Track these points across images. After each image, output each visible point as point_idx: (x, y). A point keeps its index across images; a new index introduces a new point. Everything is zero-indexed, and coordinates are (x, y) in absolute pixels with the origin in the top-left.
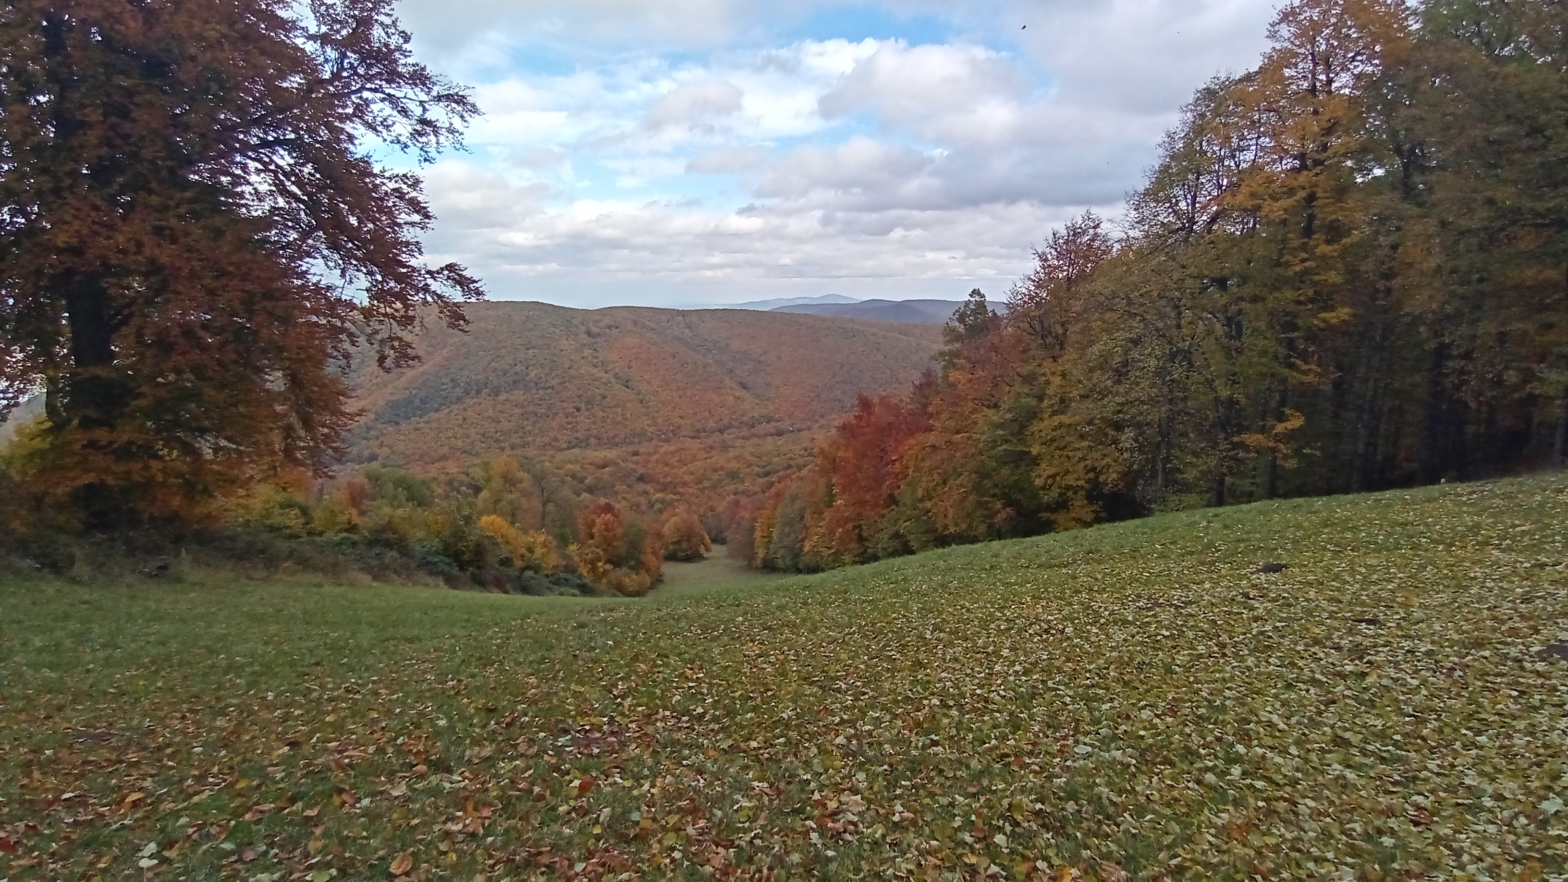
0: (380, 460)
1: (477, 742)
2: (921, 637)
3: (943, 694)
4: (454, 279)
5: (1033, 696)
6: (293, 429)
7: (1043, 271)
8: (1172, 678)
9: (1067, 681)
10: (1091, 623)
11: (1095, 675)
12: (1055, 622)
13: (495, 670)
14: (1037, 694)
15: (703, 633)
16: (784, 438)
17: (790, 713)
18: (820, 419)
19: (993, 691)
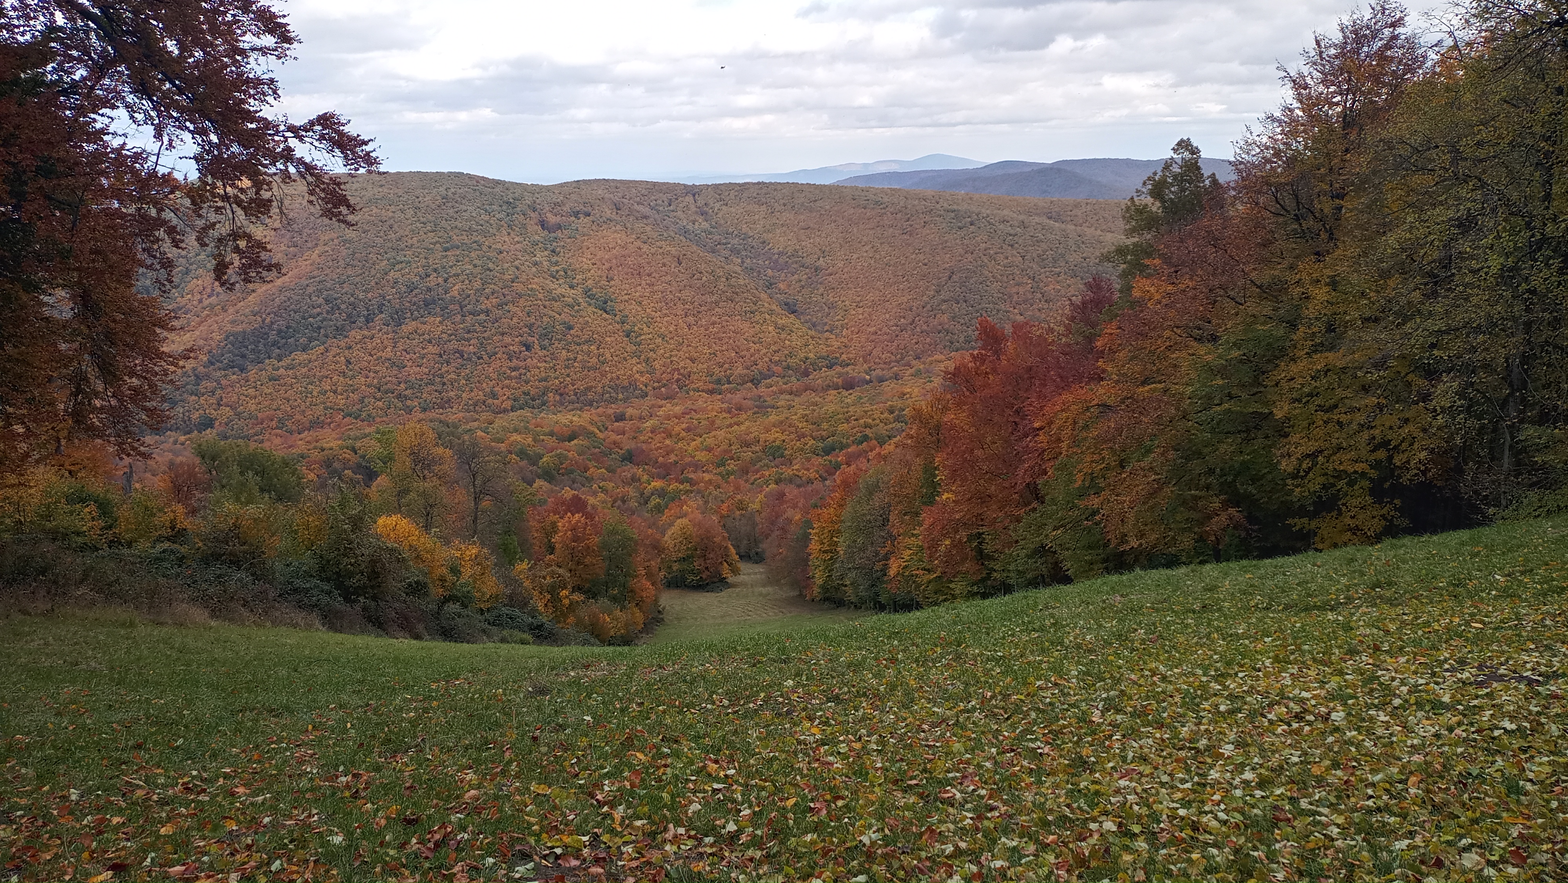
0: (218, 428)
1: (393, 870)
2: (1084, 719)
3: (1123, 815)
4: (331, 139)
5: (1275, 823)
6: (86, 380)
7: (1299, 105)
8: (1518, 801)
9: (1334, 800)
10: (1376, 706)
11: (1382, 792)
12: (1313, 702)
13: (412, 759)
14: (1281, 821)
15: (731, 705)
16: (856, 393)
17: (873, 836)
18: (914, 362)
19: (1206, 813)
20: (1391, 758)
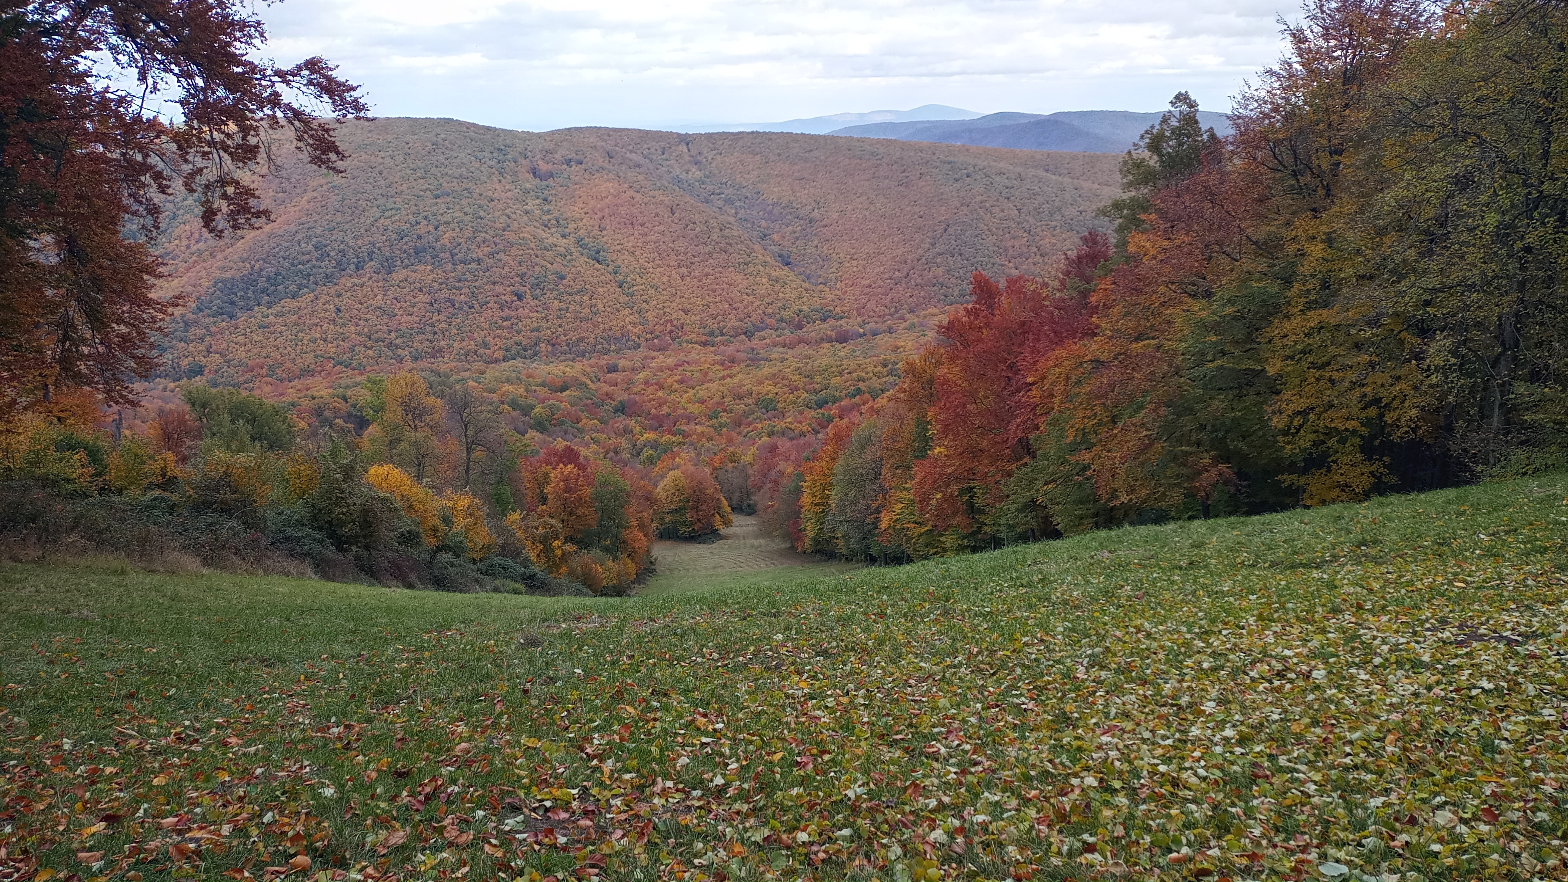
0: (208, 376)
1: (383, 822)
2: (1069, 675)
3: (1104, 771)
4: (319, 85)
5: (1254, 779)
6: (74, 327)
7: (1299, 59)
8: (1493, 760)
9: (1312, 758)
10: (1357, 665)
11: (1359, 750)
12: (1295, 660)
13: (403, 711)
14: (1260, 777)
15: (721, 658)
16: (849, 346)
17: (858, 790)
18: (908, 316)
19: (1186, 769)
20: (1369, 716)
